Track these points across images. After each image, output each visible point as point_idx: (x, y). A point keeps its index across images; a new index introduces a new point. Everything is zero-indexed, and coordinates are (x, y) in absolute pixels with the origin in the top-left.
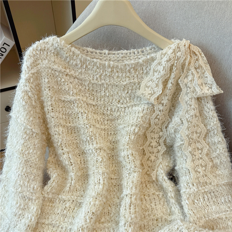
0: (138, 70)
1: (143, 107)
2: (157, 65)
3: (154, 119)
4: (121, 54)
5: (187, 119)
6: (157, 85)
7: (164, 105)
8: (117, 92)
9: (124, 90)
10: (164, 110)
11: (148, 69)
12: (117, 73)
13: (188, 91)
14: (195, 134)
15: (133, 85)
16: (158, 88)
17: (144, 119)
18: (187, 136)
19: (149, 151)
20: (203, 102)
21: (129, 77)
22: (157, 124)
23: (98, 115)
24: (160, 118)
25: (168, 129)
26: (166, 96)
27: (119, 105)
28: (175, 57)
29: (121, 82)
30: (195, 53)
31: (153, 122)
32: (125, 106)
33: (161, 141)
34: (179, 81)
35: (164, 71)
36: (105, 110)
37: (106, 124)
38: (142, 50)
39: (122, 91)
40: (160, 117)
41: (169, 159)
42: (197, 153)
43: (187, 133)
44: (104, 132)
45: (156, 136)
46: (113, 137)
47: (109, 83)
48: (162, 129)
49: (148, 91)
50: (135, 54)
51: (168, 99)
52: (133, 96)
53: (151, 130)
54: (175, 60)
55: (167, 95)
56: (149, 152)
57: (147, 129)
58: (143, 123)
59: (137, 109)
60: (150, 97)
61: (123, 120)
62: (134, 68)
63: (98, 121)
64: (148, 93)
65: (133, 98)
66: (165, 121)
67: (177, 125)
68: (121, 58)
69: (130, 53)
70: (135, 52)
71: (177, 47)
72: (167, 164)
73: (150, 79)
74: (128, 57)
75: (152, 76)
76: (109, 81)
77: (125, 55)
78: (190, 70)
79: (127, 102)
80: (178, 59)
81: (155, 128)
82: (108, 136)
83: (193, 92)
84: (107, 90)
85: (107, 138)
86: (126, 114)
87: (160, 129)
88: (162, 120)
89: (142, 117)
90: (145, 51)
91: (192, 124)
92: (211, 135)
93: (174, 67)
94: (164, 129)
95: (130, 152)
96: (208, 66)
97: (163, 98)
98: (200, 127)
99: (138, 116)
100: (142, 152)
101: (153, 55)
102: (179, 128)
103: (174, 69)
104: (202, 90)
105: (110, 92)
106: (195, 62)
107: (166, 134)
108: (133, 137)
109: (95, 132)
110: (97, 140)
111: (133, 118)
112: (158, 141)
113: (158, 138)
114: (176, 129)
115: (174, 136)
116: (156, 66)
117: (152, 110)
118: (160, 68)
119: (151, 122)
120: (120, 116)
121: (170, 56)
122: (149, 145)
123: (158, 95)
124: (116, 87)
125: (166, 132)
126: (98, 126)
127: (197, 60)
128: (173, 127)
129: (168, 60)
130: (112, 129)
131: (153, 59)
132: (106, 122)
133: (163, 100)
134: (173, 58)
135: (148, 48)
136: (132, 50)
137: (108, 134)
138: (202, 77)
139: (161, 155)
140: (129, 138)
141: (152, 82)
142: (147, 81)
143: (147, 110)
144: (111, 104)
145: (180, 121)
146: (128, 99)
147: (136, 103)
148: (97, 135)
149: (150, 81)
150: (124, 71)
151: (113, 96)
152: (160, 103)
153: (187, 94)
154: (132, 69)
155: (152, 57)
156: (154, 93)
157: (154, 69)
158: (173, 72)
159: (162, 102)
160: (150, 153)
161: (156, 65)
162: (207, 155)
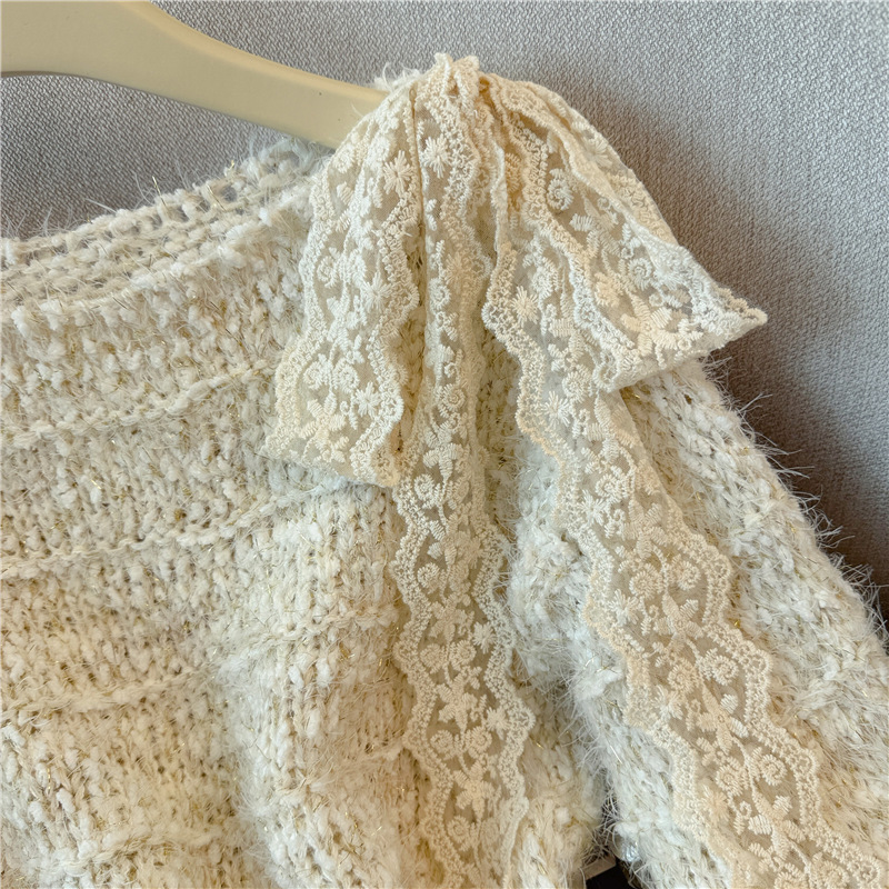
0: (231, 307)
1: (327, 515)
2: (326, 252)
3: (415, 570)
4: (100, 242)
5: (600, 530)
6: (365, 374)
7: (446, 474)
8: (151, 466)
9: (186, 443)
10: (452, 505)
11: (286, 285)
12: (111, 356)
13: (555, 366)
14: (671, 608)
15: (229, 399)
16: (376, 388)
17: (357, 588)
18: (628, 625)
19: (440, 756)
20: (661, 404)
21: (193, 362)
22: (442, 588)
23: (78, 628)
24: (449, 556)
25: (515, 601)
26: (439, 421)
27: (186, 540)
28: (415, 179)
29: (154, 398)
30: (528, 123)
31: (414, 585)
32: (228, 533)
33: (496, 673)
34: (485, 316)
35: (377, 279)
36: (111, 591)
37: (143, 666)
38: (223, 184)
39: (178, 454)
40: (441, 547)
41: (566, 774)
42: (717, 715)
43: (623, 613)
44: (142, 723)
45: (459, 655)
46: (210, 735)
47: (79, 430)
48: (482, 606)
49: (327, 419)
50: (184, 218)
51: (456, 439)
52: (252, 462)
53: (419, 634)
54: (419, 197)
55: (444, 413)
56: (443, 766)
57: (394, 632)
58: (352, 613)
59: (294, 539)
60: (346, 451)
61: (236, 618)
62: (202, 303)
63: (85, 665)
64: (326, 433)
65: (258, 474)
66: (480, 559)
67: (554, 572)
68: (108, 265)
69: (156, 221)
70: (180, 209)
71: (407, 111)
72: (563, 816)
73: (318, 346)
74: (152, 242)
75: (323, 324)
76: (80, 417)
77: (128, 239)
78: (530, 235)
79: (230, 505)
80: (438, 185)
81: (438, 616)
82: (175, 735)
83: (587, 361)
84: (87, 471)
85: (176, 747)
86: (245, 578)
87: (467, 610)
88: (457, 559)
89: (338, 577)
90: (237, 185)
91: (638, 549)
92: (765, 585)
93: (429, 241)
94: (493, 603)
95: (316, 824)
96: (630, 179)
97: (428, 438)
98: (685, 556)
99: (314, 581)
100: (406, 768)
101: (286, 199)
102: (568, 590)
103: (435, 252)
104: (634, 336)
105: (105, 477)
106: (549, 178)
107: (507, 629)
108: (314, 718)
109: (71, 757)
110: (96, 803)
111: (288, 600)
112: (476, 685)
113: (473, 664)
114: (553, 597)
115: (554, 636)
116: (320, 258)
117: (387, 518)
118: (351, 266)
119: (404, 591)
120: (214, 598)
121: (383, 181)
122: (435, 724)
123: (387, 428)
124: (136, 438)
125: (504, 619)
126: (88, 699)
127: (555, 160)
128: (536, 588)
129: (379, 206)
130: (192, 684)
131: (296, 224)
132: (141, 658)
133: (427, 449)
134: (406, 189)
135: (252, 167)
136: (162, 202)
137: (173, 722)
138: (614, 261)
139: (514, 766)
140: (293, 734)
141: (330, 364)
142: (304, 363)
143: (357, 528)
144: (135, 546)
145: (563, 548)
146: (228, 488)
147: (282, 502)
148: (91, 768)
149: (322, 357)
150: (150, 333)
151: (135, 494)
152: (420, 470)
153: (553, 379)
154: (193, 312)
155: (288, 214)
156: (364, 422)
157: (315, 278)
158: (436, 274)
159: (429, 460)
160: (454, 764)
161: (318, 253)
162: (777, 705)
